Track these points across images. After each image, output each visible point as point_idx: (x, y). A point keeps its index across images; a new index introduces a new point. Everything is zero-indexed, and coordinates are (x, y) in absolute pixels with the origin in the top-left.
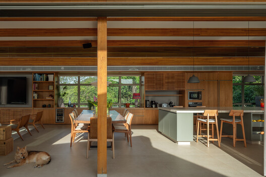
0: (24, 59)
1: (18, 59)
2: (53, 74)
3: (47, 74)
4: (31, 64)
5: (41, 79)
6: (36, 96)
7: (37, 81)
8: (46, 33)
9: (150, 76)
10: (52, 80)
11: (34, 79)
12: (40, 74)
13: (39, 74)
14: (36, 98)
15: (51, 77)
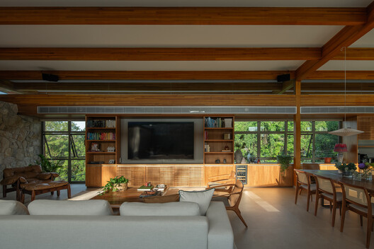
0: (193, 97)
1: (186, 97)
2: (232, 118)
3: (223, 117)
4: (202, 103)
5: (216, 125)
6: (209, 148)
7: (210, 128)
8: (245, 54)
9: (365, 121)
10: (230, 127)
11: (206, 125)
12: (214, 117)
13: (212, 118)
14: (209, 151)
15: (228, 122)
